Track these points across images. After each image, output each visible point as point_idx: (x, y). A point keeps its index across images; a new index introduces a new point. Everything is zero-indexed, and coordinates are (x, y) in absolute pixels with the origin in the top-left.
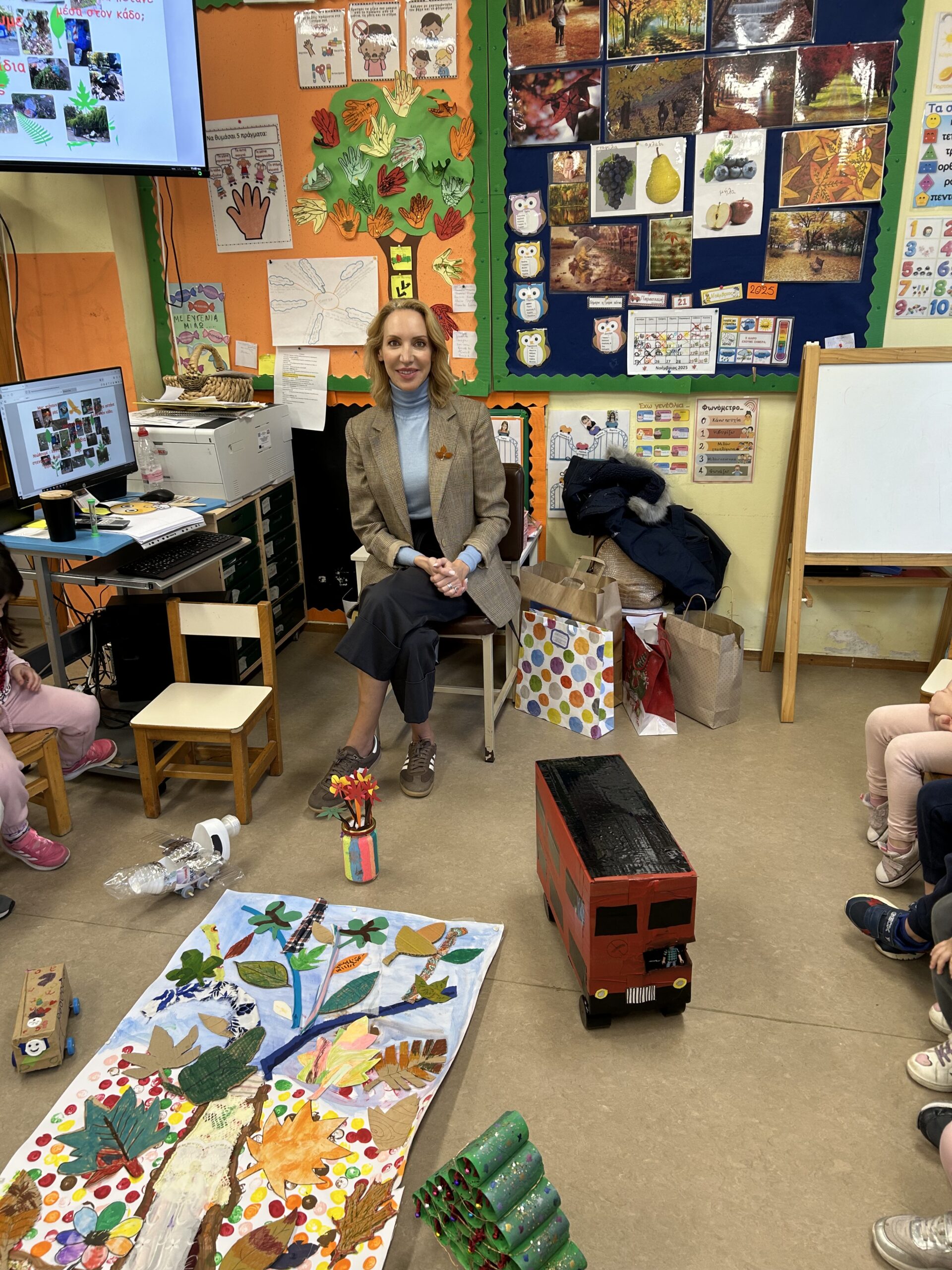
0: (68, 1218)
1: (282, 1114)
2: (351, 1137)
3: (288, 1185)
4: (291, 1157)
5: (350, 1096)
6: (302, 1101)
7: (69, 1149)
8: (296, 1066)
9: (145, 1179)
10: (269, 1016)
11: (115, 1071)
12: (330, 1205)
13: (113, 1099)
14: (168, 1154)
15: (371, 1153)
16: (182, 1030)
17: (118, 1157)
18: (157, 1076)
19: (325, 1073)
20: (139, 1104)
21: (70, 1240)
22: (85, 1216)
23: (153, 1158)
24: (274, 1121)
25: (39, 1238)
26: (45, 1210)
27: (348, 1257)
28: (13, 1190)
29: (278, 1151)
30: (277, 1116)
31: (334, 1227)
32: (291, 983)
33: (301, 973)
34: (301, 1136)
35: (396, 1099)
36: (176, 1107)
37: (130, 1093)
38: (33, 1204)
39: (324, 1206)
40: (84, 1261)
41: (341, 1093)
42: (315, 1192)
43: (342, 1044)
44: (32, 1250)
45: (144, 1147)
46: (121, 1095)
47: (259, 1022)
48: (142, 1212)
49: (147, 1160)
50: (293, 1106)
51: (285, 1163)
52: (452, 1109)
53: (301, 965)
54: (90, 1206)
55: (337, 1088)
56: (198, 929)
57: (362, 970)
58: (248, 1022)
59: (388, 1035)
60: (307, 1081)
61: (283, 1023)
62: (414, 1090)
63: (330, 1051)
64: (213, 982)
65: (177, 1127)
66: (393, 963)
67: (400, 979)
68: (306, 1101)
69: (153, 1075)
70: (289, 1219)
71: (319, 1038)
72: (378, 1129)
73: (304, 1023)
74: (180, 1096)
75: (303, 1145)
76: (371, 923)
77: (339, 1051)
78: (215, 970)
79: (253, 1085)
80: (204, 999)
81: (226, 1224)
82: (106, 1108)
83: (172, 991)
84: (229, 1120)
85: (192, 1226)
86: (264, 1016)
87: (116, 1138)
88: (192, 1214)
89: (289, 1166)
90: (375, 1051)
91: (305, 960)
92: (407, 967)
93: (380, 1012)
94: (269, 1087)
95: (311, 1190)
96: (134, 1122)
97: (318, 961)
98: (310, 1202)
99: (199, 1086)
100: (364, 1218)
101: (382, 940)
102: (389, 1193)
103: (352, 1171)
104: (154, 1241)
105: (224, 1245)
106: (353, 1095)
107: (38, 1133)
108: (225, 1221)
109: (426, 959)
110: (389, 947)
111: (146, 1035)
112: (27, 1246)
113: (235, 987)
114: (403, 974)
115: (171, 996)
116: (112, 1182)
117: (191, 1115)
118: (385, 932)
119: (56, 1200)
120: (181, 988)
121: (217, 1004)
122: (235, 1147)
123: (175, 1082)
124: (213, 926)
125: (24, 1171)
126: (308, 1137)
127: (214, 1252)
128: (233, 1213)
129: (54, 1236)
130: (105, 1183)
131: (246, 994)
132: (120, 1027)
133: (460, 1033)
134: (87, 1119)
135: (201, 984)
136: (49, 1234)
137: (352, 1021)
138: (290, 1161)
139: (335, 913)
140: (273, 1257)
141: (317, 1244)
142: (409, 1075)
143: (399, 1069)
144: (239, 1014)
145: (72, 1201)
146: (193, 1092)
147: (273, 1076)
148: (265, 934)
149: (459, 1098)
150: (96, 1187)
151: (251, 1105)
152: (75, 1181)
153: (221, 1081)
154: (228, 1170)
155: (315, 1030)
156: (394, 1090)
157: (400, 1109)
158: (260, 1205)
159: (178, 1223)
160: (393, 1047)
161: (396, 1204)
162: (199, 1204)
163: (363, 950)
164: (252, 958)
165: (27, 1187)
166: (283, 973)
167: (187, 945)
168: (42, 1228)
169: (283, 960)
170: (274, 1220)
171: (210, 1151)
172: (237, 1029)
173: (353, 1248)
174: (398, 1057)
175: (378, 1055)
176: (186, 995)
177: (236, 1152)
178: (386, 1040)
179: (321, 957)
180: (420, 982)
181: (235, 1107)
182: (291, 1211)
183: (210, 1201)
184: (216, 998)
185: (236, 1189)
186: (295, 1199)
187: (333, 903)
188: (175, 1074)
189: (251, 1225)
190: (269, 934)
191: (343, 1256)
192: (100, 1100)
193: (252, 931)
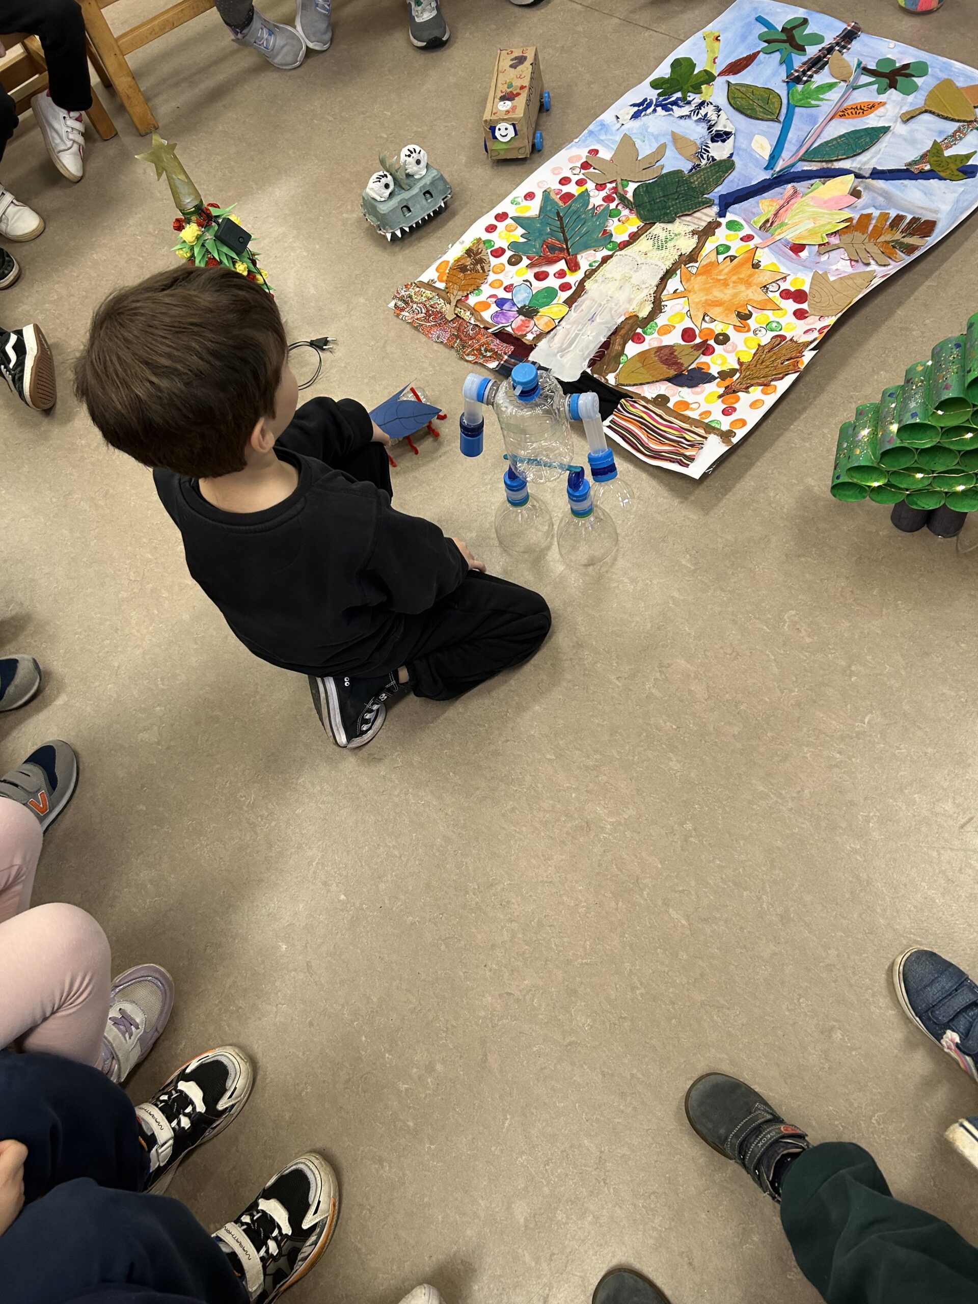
0: (508, 289)
1: (723, 253)
2: (786, 294)
3: (707, 318)
4: (717, 294)
5: (800, 254)
6: (749, 245)
7: (521, 231)
8: (754, 210)
9: (580, 275)
10: (744, 150)
11: (577, 171)
12: (741, 347)
13: (567, 197)
14: (605, 260)
15: (800, 315)
16: (650, 146)
17: (561, 250)
18: (614, 185)
19: (783, 224)
20: (590, 207)
21: (506, 307)
22: (522, 291)
23: (591, 259)
24: (713, 257)
25: (482, 297)
26: (492, 277)
27: (740, 394)
28: (469, 252)
29: (708, 285)
30: (718, 253)
31: (737, 367)
32: (782, 118)
33: (797, 109)
34: (734, 278)
35: (850, 270)
36: (624, 219)
37: (585, 195)
38: (483, 268)
39: (735, 346)
40: (513, 326)
41: (791, 249)
42: (730, 331)
43: (812, 198)
44: (475, 305)
45: (586, 247)
46: (576, 194)
47: (732, 155)
48: (569, 302)
49: (586, 260)
50: (737, 248)
51: (710, 297)
52: (909, 297)
53: (801, 100)
54: (528, 284)
55: (789, 242)
56: (700, 34)
57: (872, 121)
58: (719, 151)
59: (870, 201)
60: (760, 228)
61: (757, 161)
62: (874, 267)
63: (797, 203)
64: (696, 99)
65: (620, 236)
66: (913, 120)
67: (913, 142)
68: (752, 247)
69: (610, 183)
70: (698, 347)
71: (790, 186)
72: (817, 295)
73: (780, 165)
74: (631, 210)
75: (734, 287)
76: (907, 66)
77: (808, 205)
78: (703, 87)
79: (704, 218)
80: (681, 117)
81: (639, 334)
82: (561, 203)
83: (651, 101)
84: (670, 244)
85: (609, 326)
86: (739, 149)
87: (563, 232)
88: (612, 316)
89: (713, 302)
90: (847, 214)
91: (807, 95)
92: (928, 129)
93: (872, 174)
94: (719, 224)
95: (727, 329)
96: (582, 223)
97: (822, 100)
98: (723, 339)
99: (651, 204)
100: (767, 367)
101: (911, 90)
102: (801, 352)
103: (774, 325)
104: (573, 328)
105: (632, 349)
106: (804, 254)
107: (499, 209)
108: (639, 330)
109: (957, 124)
110: (915, 100)
111: (614, 142)
112: (472, 300)
113: (718, 110)
114: (919, 136)
115: (649, 106)
116: (552, 269)
117: (636, 230)
118: (919, 81)
119: (502, 271)
120: (661, 98)
121: (694, 125)
122: (667, 271)
123: (630, 196)
124: (717, 34)
125: (480, 239)
126: (741, 281)
127: (622, 353)
128: (648, 326)
129: (494, 300)
130: (544, 269)
131: (727, 121)
132: (591, 127)
133: (957, 218)
134: (542, 209)
135: (684, 99)
136: (490, 297)
137: (834, 177)
138: (715, 297)
139: (865, 45)
140: (672, 373)
141: (717, 375)
142: (875, 250)
143: (867, 241)
144: (713, 140)
145: (515, 276)
146: (643, 209)
147: (728, 214)
148: (773, 55)
149: (923, 288)
150: (536, 270)
151: (696, 237)
152: (521, 259)
153: (673, 206)
154: (655, 288)
155: (789, 177)
156: (851, 260)
157: (850, 282)
158: (674, 327)
159: (598, 320)
160: (869, 216)
161: (803, 363)
162: (620, 310)
163: (882, 98)
164: (748, 82)
165: (481, 253)
166: (777, 105)
167: (681, 52)
168: (486, 290)
169: (782, 91)
170: (683, 343)
171: (644, 267)
172: (705, 156)
173: (748, 388)
174: (871, 228)
175: (849, 220)
176: (665, 108)
177: (668, 276)
178: (865, 207)
179: (826, 96)
180: (937, 149)
181: (679, 234)
182: (701, 341)
183: (631, 310)
184: (695, 118)
185: (657, 307)
186: (709, 331)
187: (868, 33)
188: (631, 188)
189: (661, 341)
190: (777, 56)
191: (735, 392)
192: (557, 194)
193: (759, 49)
